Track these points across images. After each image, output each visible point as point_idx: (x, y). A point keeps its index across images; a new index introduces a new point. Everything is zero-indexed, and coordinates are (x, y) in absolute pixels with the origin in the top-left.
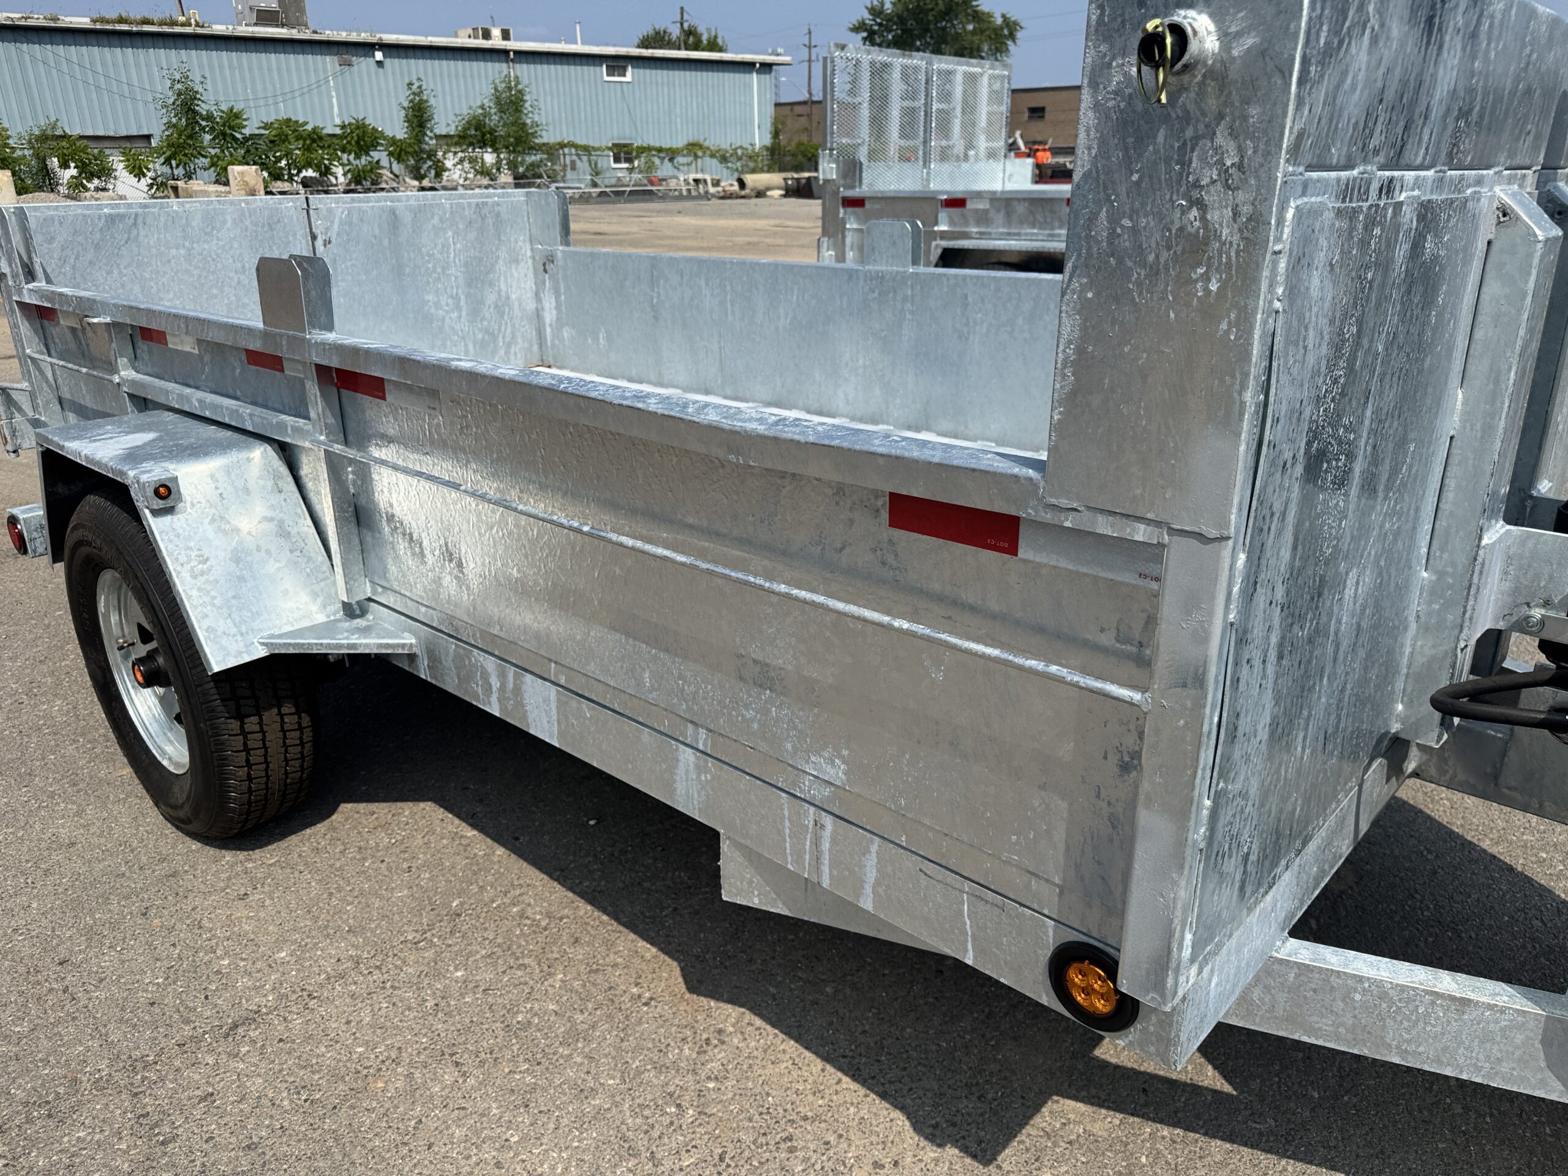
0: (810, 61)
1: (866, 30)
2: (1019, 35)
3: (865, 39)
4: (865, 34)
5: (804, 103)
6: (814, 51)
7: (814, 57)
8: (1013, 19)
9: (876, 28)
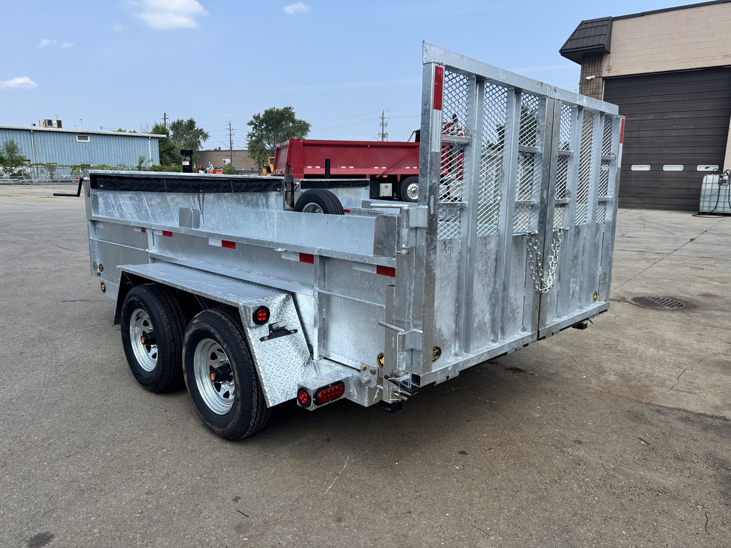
0: (231, 135)
1: (253, 124)
2: (310, 128)
3: (253, 128)
4: (254, 126)
5: (229, 151)
6: (232, 131)
7: (232, 134)
8: (307, 122)
9: (257, 124)
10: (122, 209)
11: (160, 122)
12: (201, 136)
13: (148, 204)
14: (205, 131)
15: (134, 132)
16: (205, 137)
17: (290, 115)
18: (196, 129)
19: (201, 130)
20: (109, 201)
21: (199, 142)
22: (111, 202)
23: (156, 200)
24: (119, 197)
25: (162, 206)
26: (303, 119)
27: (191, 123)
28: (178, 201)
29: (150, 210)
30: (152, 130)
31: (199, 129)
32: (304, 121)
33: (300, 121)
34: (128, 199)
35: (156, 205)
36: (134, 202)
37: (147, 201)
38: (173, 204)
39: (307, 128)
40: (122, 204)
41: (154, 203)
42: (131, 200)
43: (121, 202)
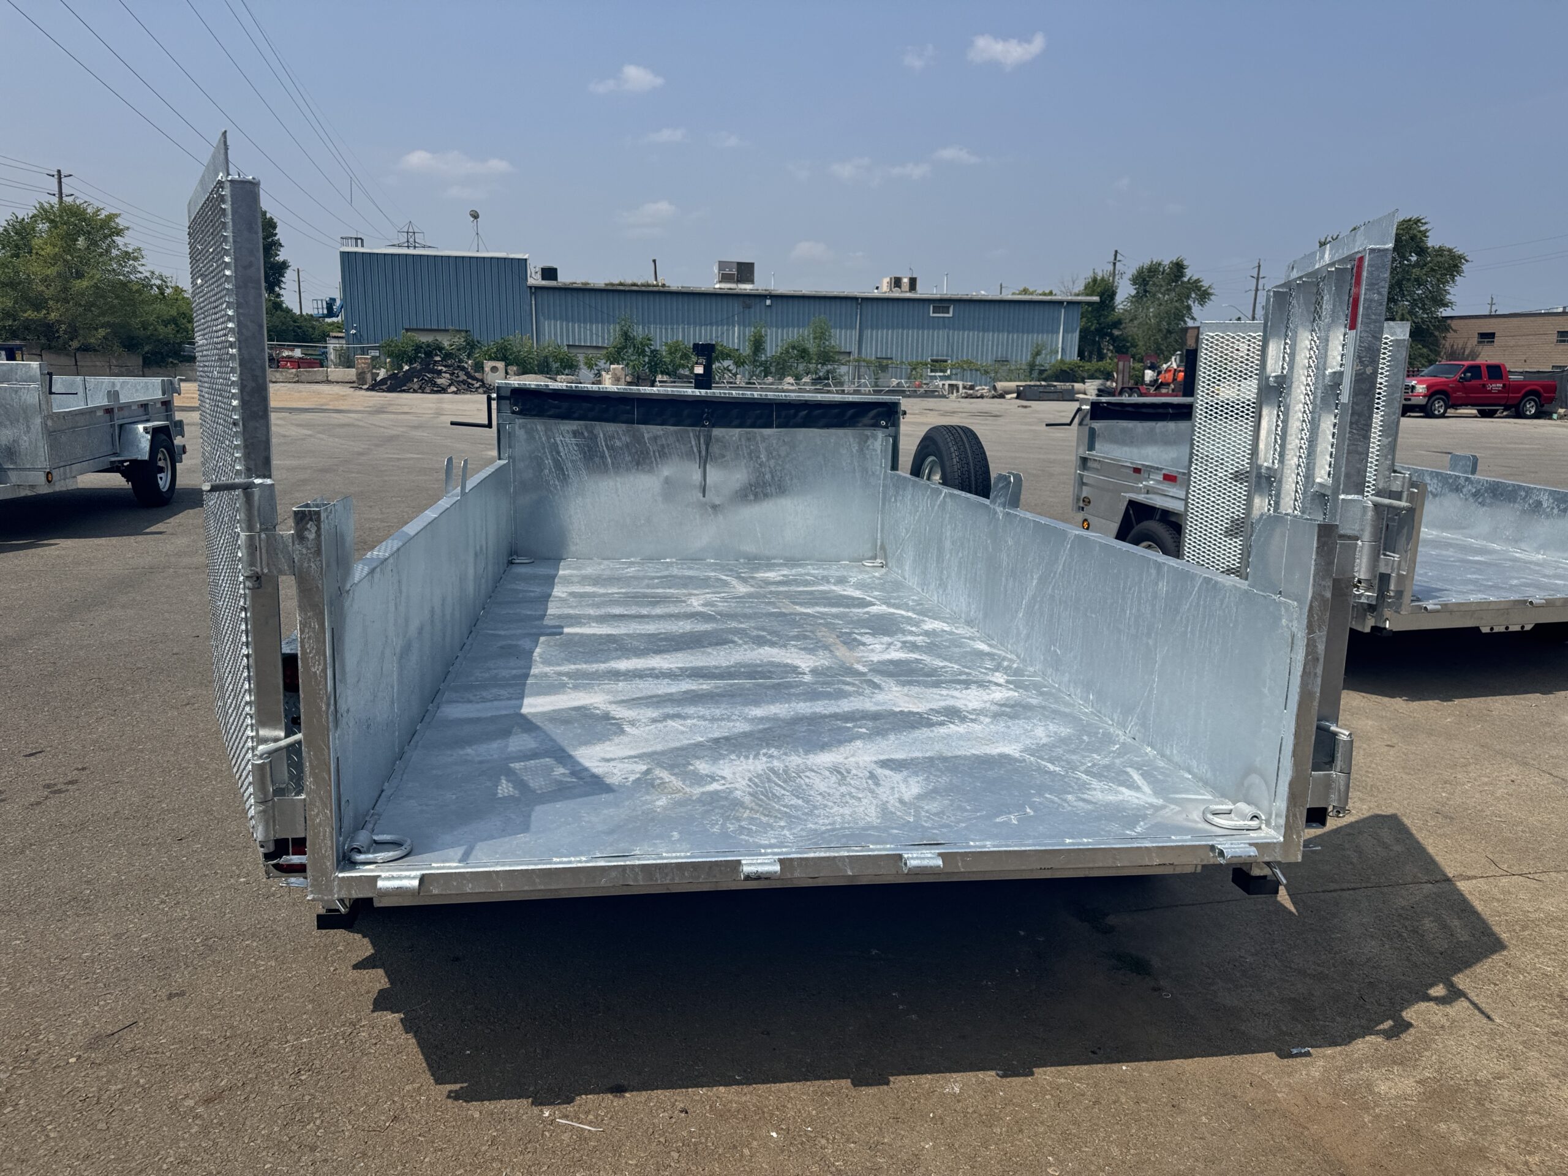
2: (1464, 267)
10: (558, 453)
11: (1103, 269)
12: (1193, 295)
13: (607, 446)
14: (1205, 284)
15: (1051, 293)
16: (1204, 296)
17: (1413, 238)
18: (1185, 279)
19: (1198, 281)
20: (537, 437)
21: (1189, 308)
22: (540, 438)
23: (623, 438)
24: (555, 431)
25: (634, 451)
26: (1448, 245)
27: (1179, 268)
28: (664, 443)
29: (610, 456)
30: (1082, 288)
31: (1195, 278)
32: (1450, 250)
33: (1440, 251)
34: (571, 435)
35: (621, 449)
36: (580, 441)
37: (606, 441)
38: (655, 448)
39: (1456, 266)
40: (559, 442)
41: (618, 443)
42: (575, 437)
43: (558, 439)
